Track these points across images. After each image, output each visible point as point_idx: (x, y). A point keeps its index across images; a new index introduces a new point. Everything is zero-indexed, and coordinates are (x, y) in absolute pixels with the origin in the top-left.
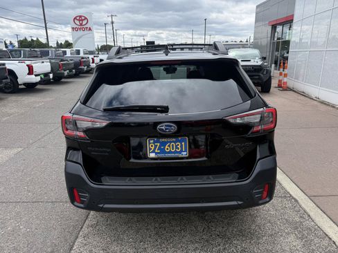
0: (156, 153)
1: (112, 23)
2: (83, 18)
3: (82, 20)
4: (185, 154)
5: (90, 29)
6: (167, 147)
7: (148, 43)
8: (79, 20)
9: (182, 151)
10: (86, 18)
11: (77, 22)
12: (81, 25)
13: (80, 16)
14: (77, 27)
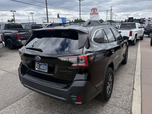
0: (38, 68)
1: (111, 10)
2: (95, 9)
3: (95, 10)
4: (46, 71)
5: (97, 14)
6: (41, 67)
7: (129, 18)
8: (93, 10)
9: (45, 69)
10: (96, 9)
11: (93, 11)
12: (94, 12)
13: (94, 8)
14: (92, 13)
